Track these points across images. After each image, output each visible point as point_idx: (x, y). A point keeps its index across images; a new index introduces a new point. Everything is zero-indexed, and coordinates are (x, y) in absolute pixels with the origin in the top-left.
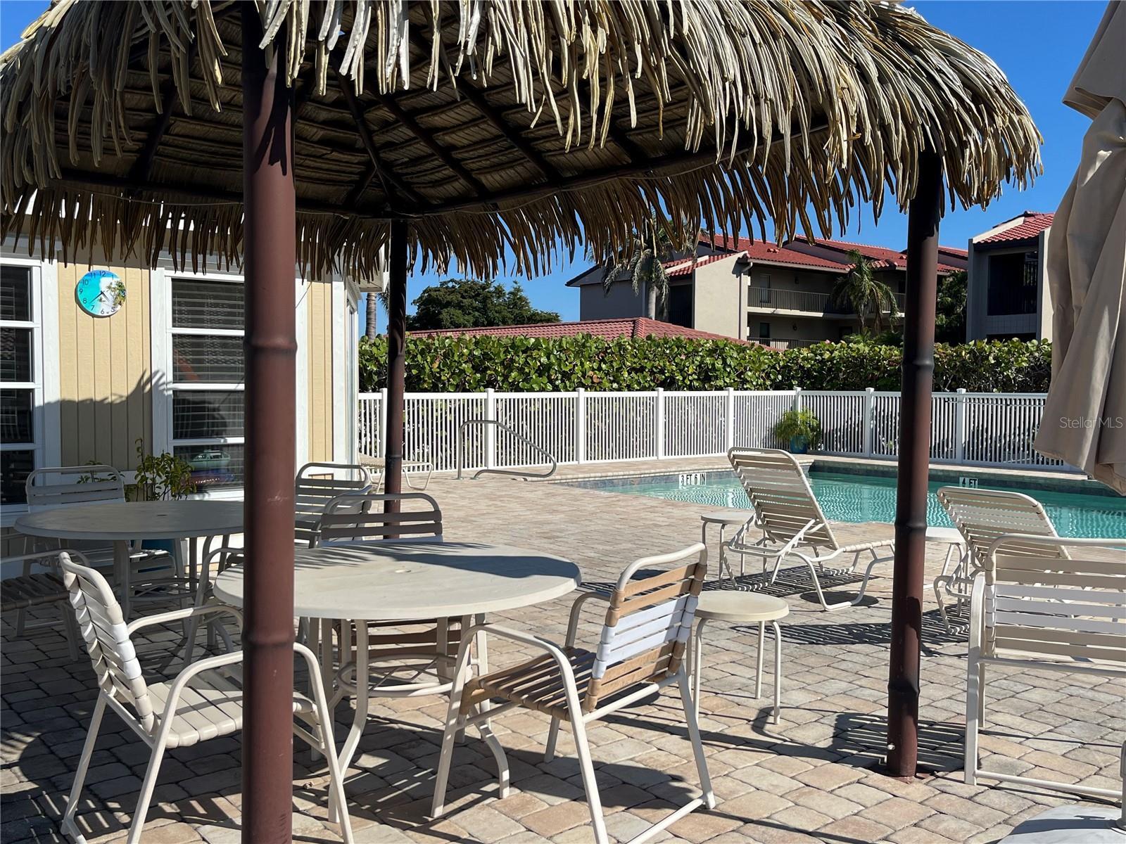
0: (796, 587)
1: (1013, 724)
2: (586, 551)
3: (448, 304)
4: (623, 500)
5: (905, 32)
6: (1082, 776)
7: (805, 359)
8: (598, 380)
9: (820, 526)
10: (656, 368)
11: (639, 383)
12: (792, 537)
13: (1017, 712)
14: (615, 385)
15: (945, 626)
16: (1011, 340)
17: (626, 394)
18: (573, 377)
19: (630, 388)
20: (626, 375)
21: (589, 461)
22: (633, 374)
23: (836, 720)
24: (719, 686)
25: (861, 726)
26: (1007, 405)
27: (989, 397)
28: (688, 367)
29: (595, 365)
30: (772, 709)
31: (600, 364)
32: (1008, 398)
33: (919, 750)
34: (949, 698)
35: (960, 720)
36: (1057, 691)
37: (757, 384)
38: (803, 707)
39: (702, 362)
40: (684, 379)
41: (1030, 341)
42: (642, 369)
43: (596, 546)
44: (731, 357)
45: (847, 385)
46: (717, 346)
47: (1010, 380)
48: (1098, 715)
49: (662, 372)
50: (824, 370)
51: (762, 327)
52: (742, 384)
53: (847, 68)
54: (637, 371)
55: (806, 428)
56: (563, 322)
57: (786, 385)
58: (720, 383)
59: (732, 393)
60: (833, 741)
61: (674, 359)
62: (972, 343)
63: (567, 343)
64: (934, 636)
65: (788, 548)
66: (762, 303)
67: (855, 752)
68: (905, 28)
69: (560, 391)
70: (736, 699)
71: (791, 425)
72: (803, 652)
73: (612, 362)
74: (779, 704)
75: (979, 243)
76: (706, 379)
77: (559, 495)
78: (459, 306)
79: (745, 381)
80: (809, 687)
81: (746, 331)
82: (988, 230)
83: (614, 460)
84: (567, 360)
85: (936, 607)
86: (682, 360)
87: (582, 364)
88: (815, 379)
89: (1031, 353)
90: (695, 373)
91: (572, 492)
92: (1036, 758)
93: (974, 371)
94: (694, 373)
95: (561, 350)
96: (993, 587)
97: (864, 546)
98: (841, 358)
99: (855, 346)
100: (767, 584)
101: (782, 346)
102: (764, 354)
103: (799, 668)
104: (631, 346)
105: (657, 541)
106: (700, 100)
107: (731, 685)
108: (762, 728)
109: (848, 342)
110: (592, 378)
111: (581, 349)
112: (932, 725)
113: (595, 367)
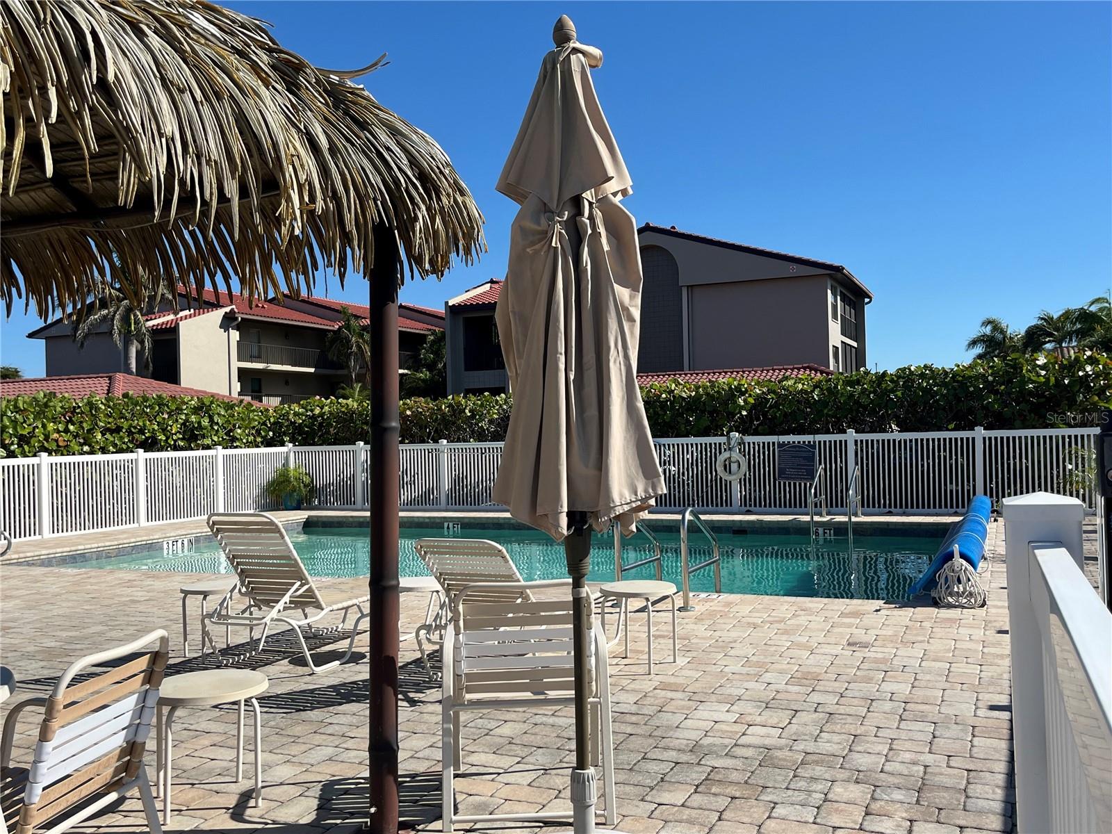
0: (284, 652)
1: (487, 762)
2: (46, 640)
4: (95, 577)
5: (354, 107)
6: (545, 802)
7: (296, 414)
8: (65, 443)
9: (306, 587)
10: (135, 428)
11: (115, 445)
12: (277, 602)
13: (490, 749)
14: (86, 448)
15: (428, 673)
16: (483, 394)
17: (100, 457)
18: (33, 441)
19: (104, 451)
20: (99, 436)
21: (56, 535)
22: (108, 436)
23: (321, 790)
24: (196, 775)
25: (346, 792)
26: (482, 453)
27: (467, 447)
28: (171, 426)
29: (61, 427)
30: (252, 791)
31: (67, 426)
32: (483, 447)
33: (400, 807)
34: (431, 746)
35: (439, 768)
36: (525, 722)
37: (247, 442)
38: (287, 782)
39: (187, 420)
40: (167, 438)
41: (499, 395)
42: (118, 429)
43: (58, 633)
44: (218, 414)
45: (339, 440)
46: (203, 404)
47: (484, 430)
48: (558, 739)
49: (142, 432)
50: (315, 425)
51: (253, 383)
52: (230, 442)
53: (296, 137)
54: (112, 431)
55: (299, 484)
56: (24, 378)
57: (278, 441)
58: (208, 441)
59: (220, 452)
60: (317, 815)
61: (155, 418)
62: (450, 397)
63: (24, 402)
64: (418, 684)
65: (274, 613)
66: (252, 359)
67: (339, 821)
68: (355, 103)
69: (16, 457)
70: (215, 787)
71: (284, 482)
72: (290, 722)
73: (81, 422)
74: (260, 785)
75: (454, 305)
76: (192, 438)
77: (14, 577)
79: (234, 439)
80: (294, 760)
81: (237, 387)
83: (87, 531)
84: (25, 422)
85: (418, 655)
86: (164, 419)
87: (44, 426)
88: (307, 434)
89: (501, 406)
90: (180, 432)
91: (31, 573)
92: (506, 792)
93: (454, 423)
94: (178, 432)
95: (17, 409)
96: (461, 636)
97: (350, 603)
98: (330, 413)
99: (345, 401)
100: (254, 653)
101: (273, 402)
102: (254, 411)
103: (285, 740)
104: (105, 405)
105: (133, 619)
106: (131, 154)
107: (210, 772)
108: (243, 815)
109: (337, 398)
110: (57, 441)
111: (42, 409)
112: (414, 777)
113: (60, 429)
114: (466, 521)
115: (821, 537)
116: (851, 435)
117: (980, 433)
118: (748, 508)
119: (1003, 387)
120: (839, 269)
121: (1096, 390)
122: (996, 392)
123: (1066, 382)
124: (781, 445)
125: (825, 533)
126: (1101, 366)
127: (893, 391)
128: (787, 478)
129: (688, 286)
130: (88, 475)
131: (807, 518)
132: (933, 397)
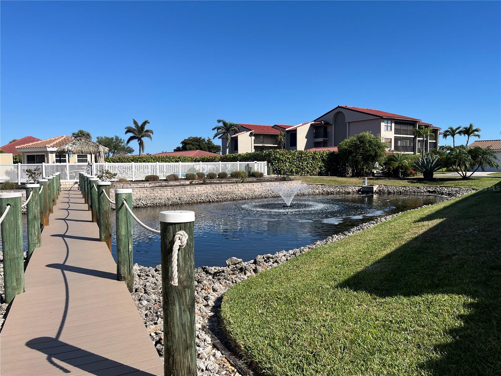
3: (188, 144)
51: (261, 149)
66: (258, 143)
75: (287, 130)
78: (192, 144)
81: (254, 150)
129: (348, 122)
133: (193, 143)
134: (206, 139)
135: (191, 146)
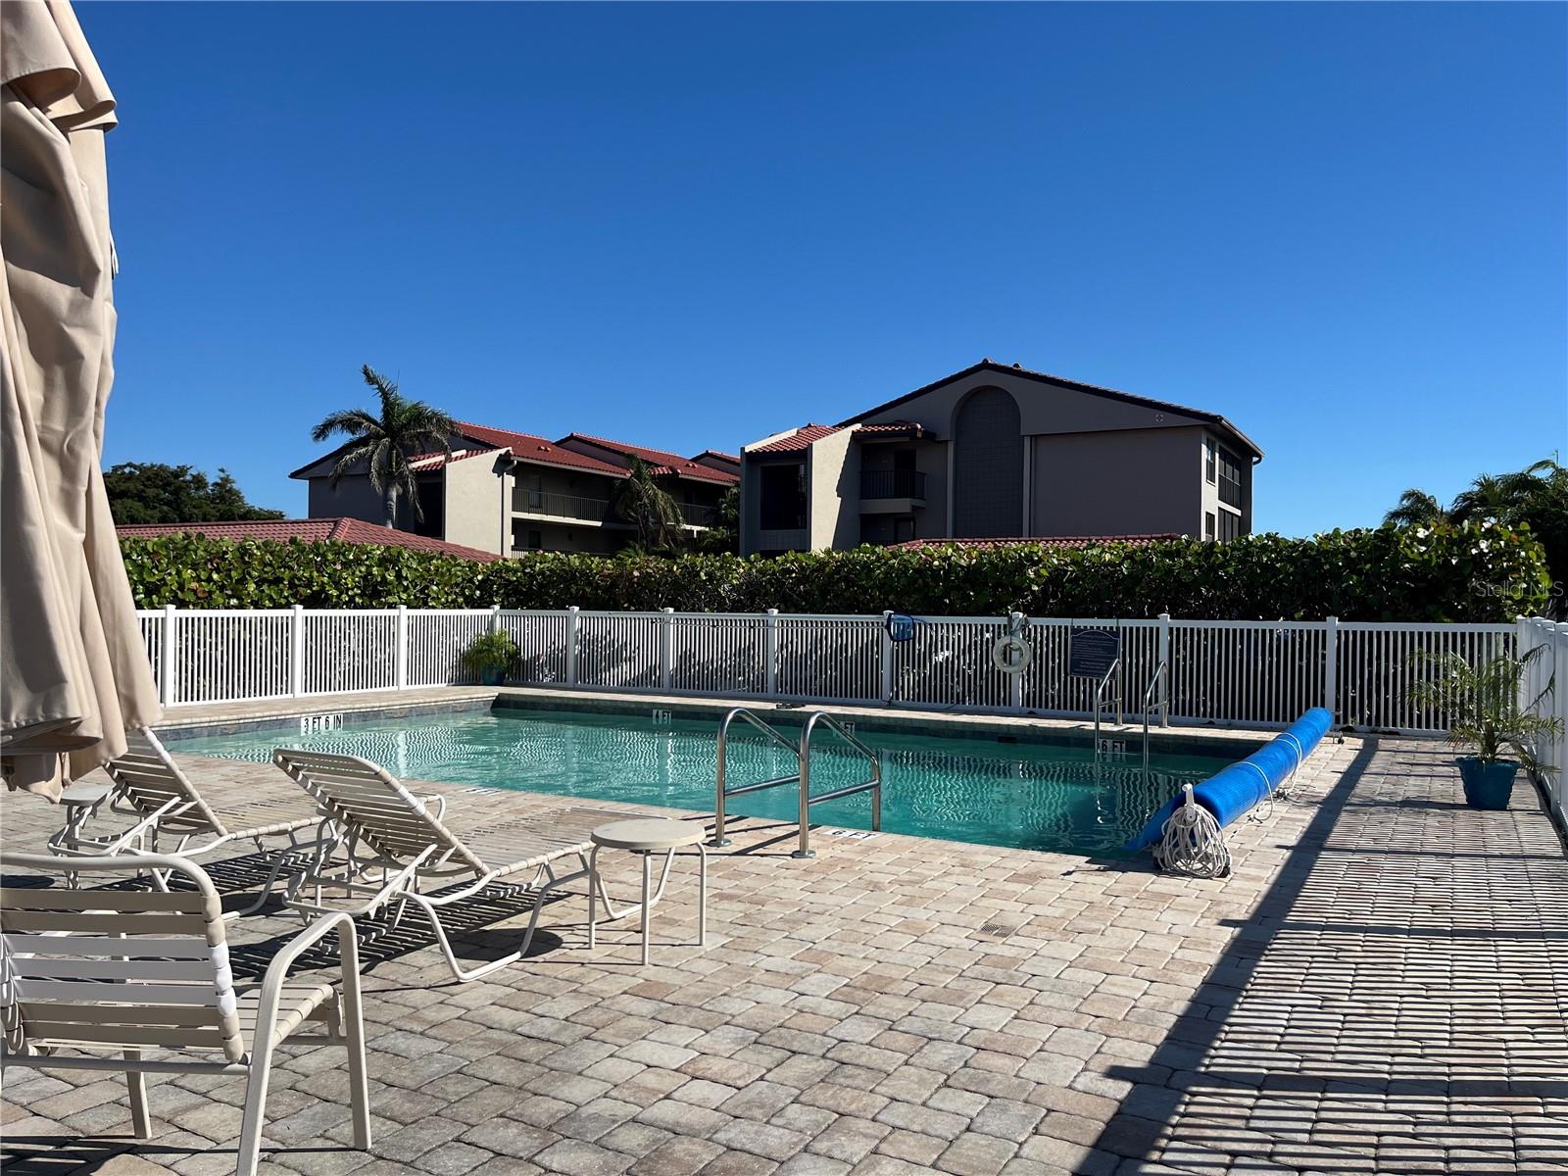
8: (207, 595)
10: (300, 579)
11: (271, 599)
14: (234, 602)
16: (724, 554)
17: (251, 613)
18: (163, 590)
19: (257, 605)
20: (252, 587)
22: (263, 587)
27: (701, 618)
28: (345, 579)
29: (202, 575)
31: (210, 574)
37: (447, 601)
39: (367, 573)
40: (340, 594)
44: (407, 567)
46: (391, 554)
47: (722, 598)
49: (309, 585)
50: (532, 584)
51: (528, 535)
52: (422, 601)
54: (271, 583)
55: (502, 654)
57: (484, 602)
58: (391, 599)
59: (404, 612)
61: (326, 569)
62: (687, 557)
63: (155, 544)
66: (528, 509)
69: (143, 609)
71: (484, 651)
73: (230, 570)
75: (751, 452)
76: (374, 594)
79: (428, 598)
81: (510, 540)
82: (765, 438)
84: (154, 567)
86: (336, 570)
87: (179, 573)
90: (359, 588)
93: (687, 588)
94: (356, 587)
95: (145, 552)
102: (458, 565)
104: (261, 551)
110: (195, 591)
111: (179, 553)
113: (203, 578)
114: (678, 708)
115: (1109, 752)
116: (1165, 620)
117: (1333, 624)
118: (1031, 709)
119: (1368, 566)
120: (1216, 420)
121: (1496, 573)
122: (1360, 573)
123: (1454, 562)
124: (1075, 631)
125: (1114, 746)
126: (1502, 543)
127: (1222, 566)
128: (1083, 674)
129: (1031, 436)
130: (233, 634)
131: (1091, 726)
132: (1275, 576)
133: (151, 492)
134: (212, 478)
135: (139, 505)
